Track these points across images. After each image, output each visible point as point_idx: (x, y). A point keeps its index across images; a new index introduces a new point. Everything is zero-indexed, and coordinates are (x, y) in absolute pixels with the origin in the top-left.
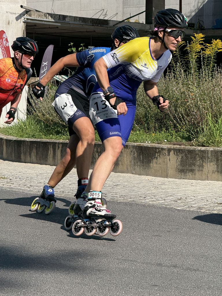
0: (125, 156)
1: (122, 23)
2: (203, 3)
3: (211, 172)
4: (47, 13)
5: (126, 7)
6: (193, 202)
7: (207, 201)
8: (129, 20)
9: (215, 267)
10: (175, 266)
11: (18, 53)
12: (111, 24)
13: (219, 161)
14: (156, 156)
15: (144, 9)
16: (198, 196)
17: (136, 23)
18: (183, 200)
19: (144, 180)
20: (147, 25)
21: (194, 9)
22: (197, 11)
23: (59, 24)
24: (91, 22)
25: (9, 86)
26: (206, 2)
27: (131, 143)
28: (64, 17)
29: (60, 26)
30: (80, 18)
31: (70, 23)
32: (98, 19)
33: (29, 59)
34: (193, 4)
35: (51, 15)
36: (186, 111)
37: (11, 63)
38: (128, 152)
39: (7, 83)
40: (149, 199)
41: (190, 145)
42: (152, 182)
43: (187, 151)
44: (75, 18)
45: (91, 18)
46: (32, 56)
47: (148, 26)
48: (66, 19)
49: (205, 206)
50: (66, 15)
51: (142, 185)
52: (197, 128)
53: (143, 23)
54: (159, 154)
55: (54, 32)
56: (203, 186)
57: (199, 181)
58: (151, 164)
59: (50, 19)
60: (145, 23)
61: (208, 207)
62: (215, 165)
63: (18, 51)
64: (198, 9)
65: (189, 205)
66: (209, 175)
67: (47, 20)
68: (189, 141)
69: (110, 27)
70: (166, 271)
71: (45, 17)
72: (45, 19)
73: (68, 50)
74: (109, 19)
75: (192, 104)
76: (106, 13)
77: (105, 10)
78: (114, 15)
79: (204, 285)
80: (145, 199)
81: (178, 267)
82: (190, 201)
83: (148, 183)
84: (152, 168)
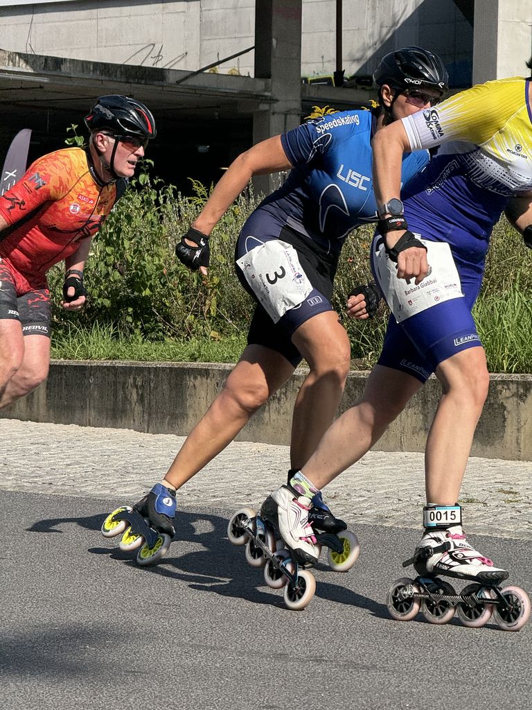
0: (203, 394)
1: (198, 75)
2: (393, 26)
3: (410, 431)
4: (16, 53)
5: (207, 38)
6: (365, 505)
7: (399, 500)
8: (216, 69)
9: (415, 660)
10: (318, 660)
11: (105, 136)
12: (172, 79)
13: (429, 404)
14: (278, 396)
15: (251, 42)
16: (379, 489)
17: (232, 75)
18: (342, 499)
19: (248, 453)
20: (257, 80)
21: (371, 42)
22: (378, 46)
23: (46, 80)
24: (122, 74)
25: (75, 222)
26: (399, 25)
27: (216, 363)
28: (58, 62)
29: (47, 83)
30: (96, 64)
31: (72, 76)
32: (140, 67)
33: (133, 153)
34: (370, 30)
35: (25, 57)
36: (349, 286)
37: (84, 163)
38: (210, 386)
39: (71, 215)
40: (258, 498)
41: (360, 367)
42: (267, 456)
43: (352, 382)
44: (85, 65)
45: (123, 65)
46: (142, 147)
47: (261, 84)
48: (63, 67)
49: (394, 513)
50: (64, 57)
51: (243, 464)
52: (376, 326)
53: (249, 77)
54: (284, 390)
55: (33, 99)
56: (390, 464)
57: (381, 452)
58: (266, 415)
59: (23, 67)
60: (252, 76)
61: (400, 516)
62: (418, 414)
63: (105, 132)
64: (381, 42)
65: (355, 511)
66: (405, 439)
67: (16, 69)
68: (358, 357)
69: (170, 85)
70: (298, 671)
71: (10, 62)
72: (10, 68)
73: (66, 141)
74: (167, 67)
75: (364, 269)
76: (160, 52)
77: (156, 46)
78: (179, 58)
79: (388, 702)
80: (250, 497)
81: (326, 661)
82: (359, 503)
83: (257, 461)
84: (267, 424)
